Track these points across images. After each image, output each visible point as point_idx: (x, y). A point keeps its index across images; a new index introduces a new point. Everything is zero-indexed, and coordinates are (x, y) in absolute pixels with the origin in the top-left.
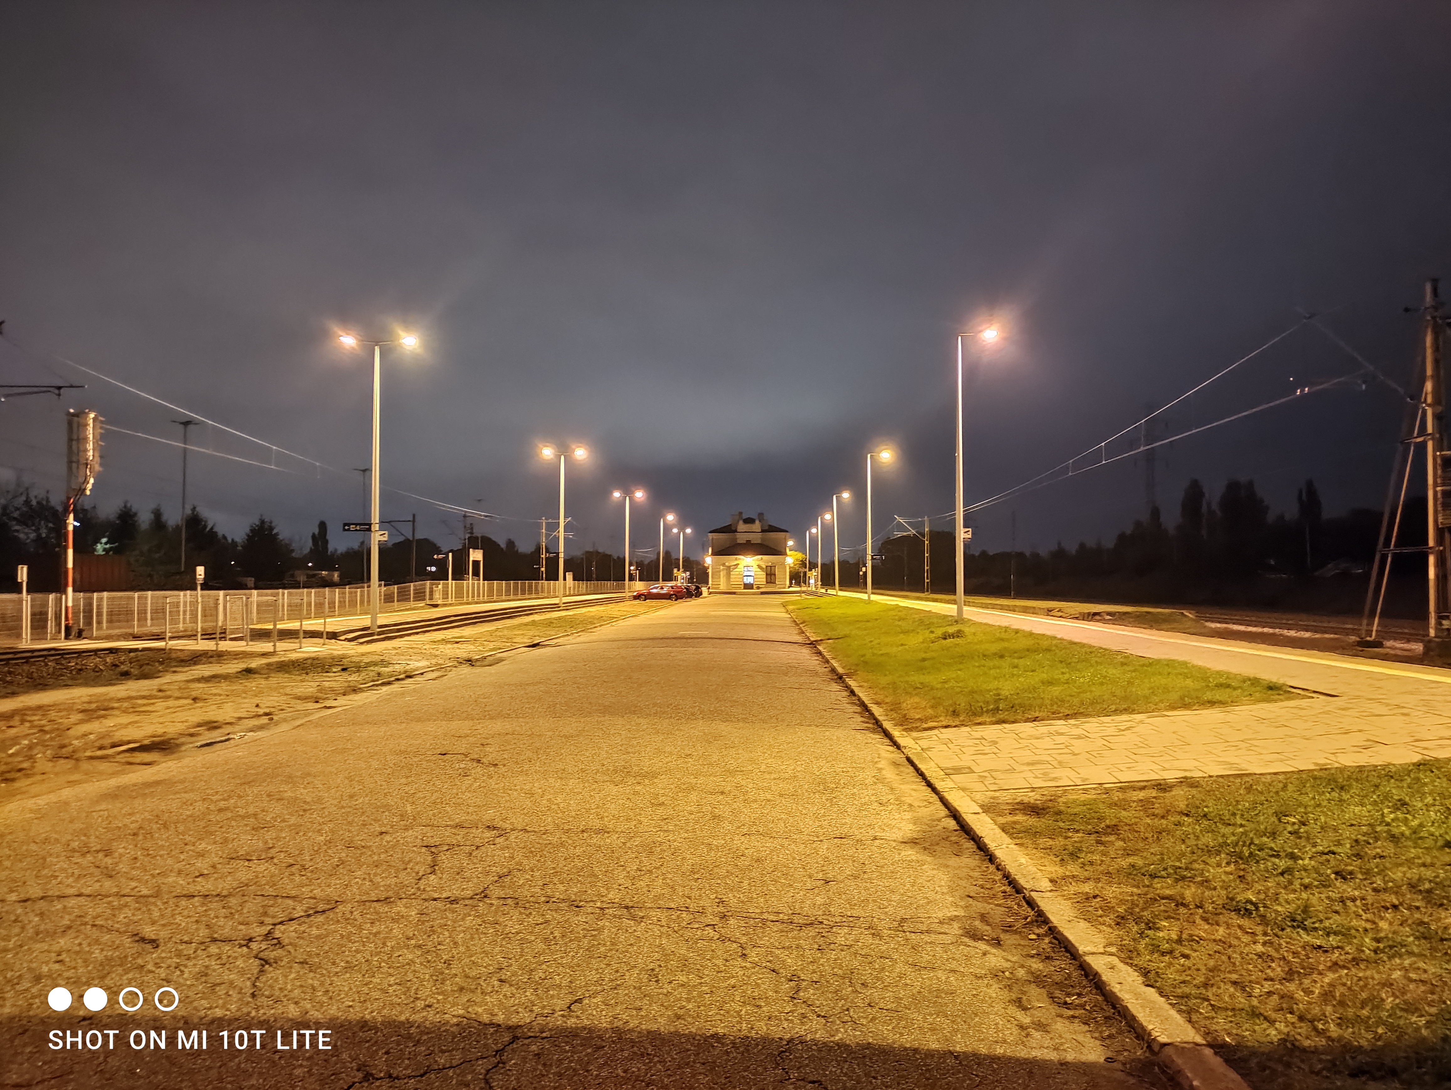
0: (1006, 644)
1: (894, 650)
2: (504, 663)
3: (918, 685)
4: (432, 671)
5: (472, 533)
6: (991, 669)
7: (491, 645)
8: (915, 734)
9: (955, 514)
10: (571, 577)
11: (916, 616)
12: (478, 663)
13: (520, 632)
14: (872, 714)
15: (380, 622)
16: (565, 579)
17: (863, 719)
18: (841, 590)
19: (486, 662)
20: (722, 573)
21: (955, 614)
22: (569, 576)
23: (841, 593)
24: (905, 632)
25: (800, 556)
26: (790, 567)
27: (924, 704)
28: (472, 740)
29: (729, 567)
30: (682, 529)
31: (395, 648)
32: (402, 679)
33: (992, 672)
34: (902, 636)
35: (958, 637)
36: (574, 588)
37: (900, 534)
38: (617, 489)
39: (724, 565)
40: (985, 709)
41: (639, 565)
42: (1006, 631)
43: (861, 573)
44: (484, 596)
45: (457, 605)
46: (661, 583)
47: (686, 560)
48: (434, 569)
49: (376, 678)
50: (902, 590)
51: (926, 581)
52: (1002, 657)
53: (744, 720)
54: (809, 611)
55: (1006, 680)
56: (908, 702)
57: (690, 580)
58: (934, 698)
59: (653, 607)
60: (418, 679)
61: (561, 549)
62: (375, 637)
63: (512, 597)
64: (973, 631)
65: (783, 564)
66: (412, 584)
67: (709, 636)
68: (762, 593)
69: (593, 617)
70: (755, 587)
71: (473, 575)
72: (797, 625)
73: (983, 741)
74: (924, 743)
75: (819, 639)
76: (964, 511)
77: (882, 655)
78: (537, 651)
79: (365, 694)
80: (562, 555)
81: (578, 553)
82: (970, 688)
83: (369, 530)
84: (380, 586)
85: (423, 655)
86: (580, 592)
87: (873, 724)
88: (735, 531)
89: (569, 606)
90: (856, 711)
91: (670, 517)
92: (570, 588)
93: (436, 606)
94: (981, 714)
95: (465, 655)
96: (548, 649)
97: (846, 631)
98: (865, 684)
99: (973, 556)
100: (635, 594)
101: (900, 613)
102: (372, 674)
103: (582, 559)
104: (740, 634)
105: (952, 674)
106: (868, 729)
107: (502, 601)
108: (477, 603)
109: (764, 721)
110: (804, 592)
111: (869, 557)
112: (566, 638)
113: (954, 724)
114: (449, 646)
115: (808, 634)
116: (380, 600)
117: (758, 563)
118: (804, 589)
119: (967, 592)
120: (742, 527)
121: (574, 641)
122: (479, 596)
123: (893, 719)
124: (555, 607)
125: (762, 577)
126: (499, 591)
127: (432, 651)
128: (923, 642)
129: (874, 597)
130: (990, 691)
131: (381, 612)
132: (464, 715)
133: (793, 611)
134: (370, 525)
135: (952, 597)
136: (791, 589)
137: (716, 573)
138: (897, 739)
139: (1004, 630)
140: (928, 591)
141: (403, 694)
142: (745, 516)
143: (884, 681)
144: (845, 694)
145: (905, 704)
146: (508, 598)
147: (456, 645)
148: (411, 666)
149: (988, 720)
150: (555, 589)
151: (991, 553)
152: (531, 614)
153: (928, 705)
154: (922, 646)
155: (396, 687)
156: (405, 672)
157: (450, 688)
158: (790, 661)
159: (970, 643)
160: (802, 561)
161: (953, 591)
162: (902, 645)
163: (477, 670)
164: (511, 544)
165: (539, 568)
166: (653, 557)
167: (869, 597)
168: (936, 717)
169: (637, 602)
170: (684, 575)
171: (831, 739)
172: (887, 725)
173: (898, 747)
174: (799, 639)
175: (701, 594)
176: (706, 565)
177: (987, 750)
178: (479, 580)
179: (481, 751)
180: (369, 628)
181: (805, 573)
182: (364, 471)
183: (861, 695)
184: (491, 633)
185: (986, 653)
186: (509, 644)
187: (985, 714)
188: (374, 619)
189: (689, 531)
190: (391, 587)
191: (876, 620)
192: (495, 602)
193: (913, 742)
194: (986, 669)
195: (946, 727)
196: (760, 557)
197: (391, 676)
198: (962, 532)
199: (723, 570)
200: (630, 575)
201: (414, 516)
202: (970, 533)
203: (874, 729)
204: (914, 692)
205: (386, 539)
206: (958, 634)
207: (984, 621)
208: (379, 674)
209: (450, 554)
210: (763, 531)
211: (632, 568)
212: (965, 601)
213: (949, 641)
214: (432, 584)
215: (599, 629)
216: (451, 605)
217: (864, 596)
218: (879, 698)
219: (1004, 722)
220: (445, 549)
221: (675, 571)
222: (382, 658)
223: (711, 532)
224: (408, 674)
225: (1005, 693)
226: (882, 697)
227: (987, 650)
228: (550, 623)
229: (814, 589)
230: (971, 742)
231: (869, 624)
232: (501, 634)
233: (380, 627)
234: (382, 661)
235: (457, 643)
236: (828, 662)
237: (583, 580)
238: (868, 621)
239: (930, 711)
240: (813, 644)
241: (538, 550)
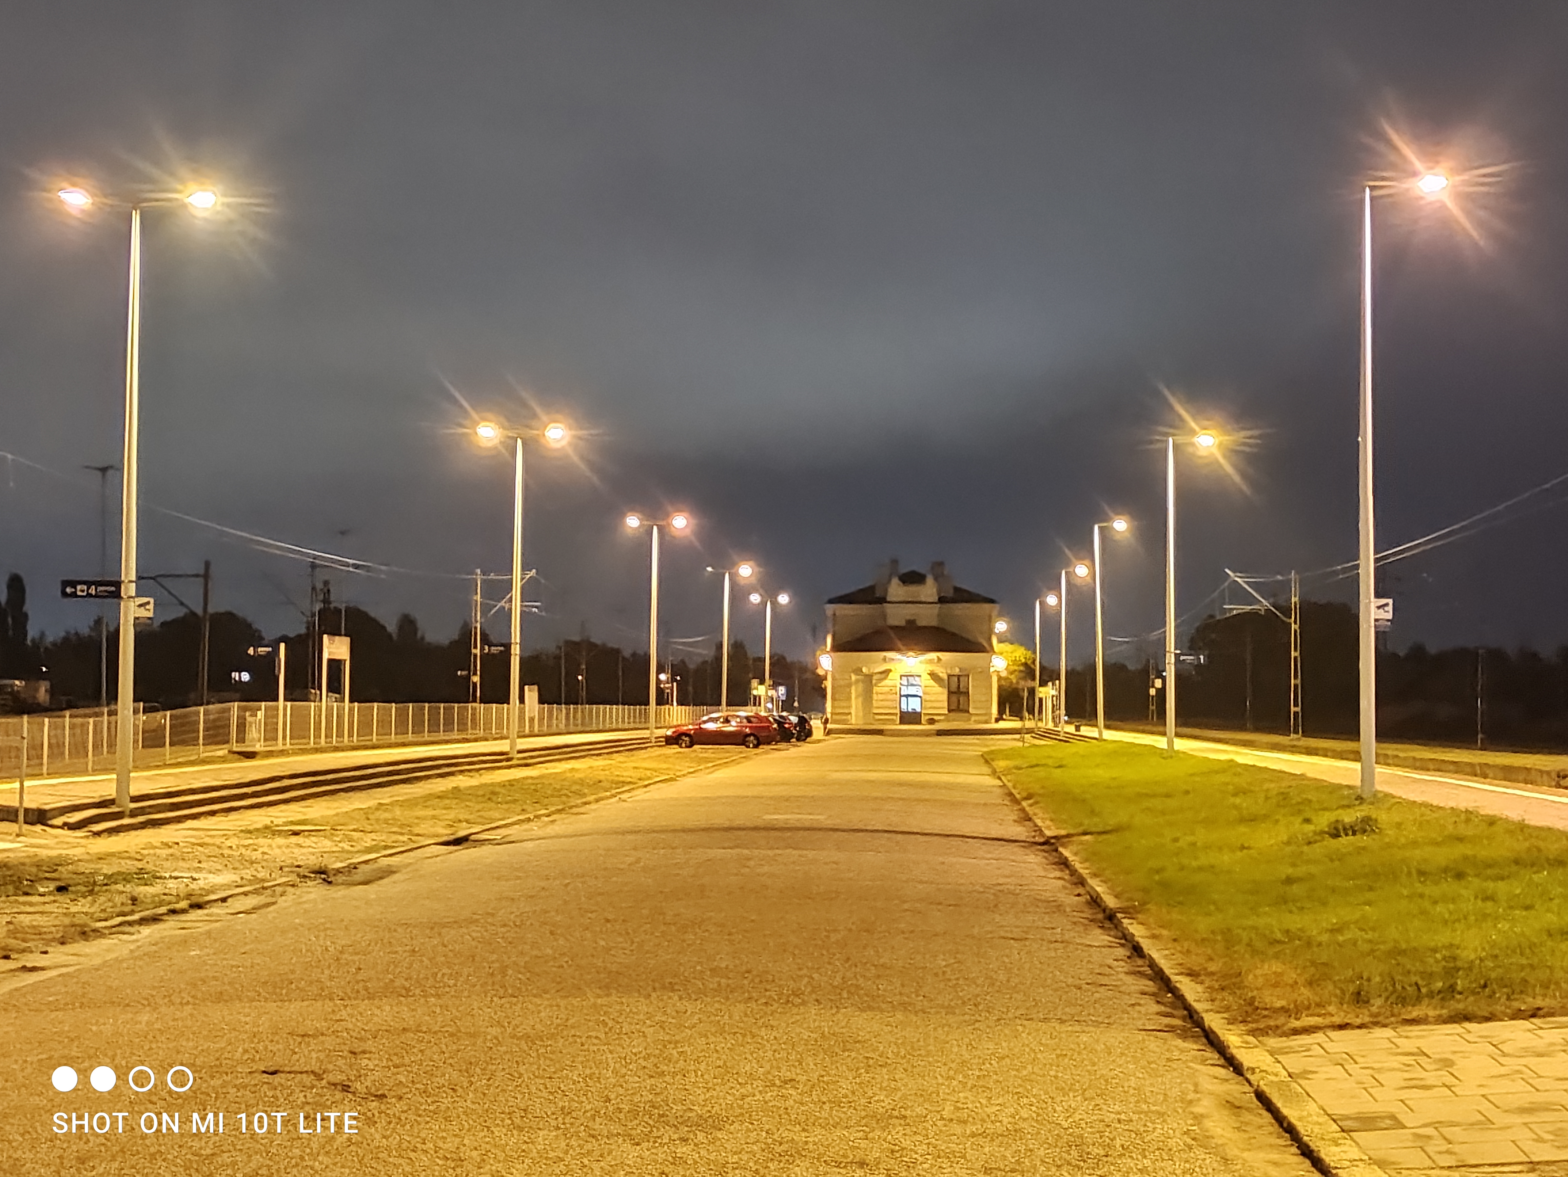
0: (1467, 850)
1: (1226, 858)
2: (395, 877)
3: (1279, 936)
4: (245, 894)
5: (326, 601)
6: (1435, 902)
7: (368, 841)
8: (1273, 1042)
9: (1357, 567)
10: (535, 695)
11: (1272, 785)
12: (341, 878)
13: (430, 812)
14: (1179, 998)
15: (135, 789)
16: (522, 700)
17: (1163, 1008)
18: (1107, 727)
19: (358, 876)
20: (853, 688)
21: (1358, 783)
22: (532, 694)
23: (1109, 735)
24: (1252, 820)
25: (1020, 653)
26: (1000, 678)
27: (1291, 976)
28: (329, 1042)
29: (870, 677)
30: (770, 594)
31: (167, 845)
32: (183, 911)
33: (1438, 908)
34: (1243, 829)
35: (1364, 831)
36: (541, 719)
37: (1237, 609)
38: (633, 510)
39: (858, 671)
40: (1424, 990)
41: (678, 670)
42: (1468, 821)
43: (1152, 692)
44: (351, 735)
45: (295, 753)
46: (723, 711)
47: (778, 662)
48: (245, 677)
49: (127, 909)
50: (1242, 728)
51: (1293, 709)
52: (1460, 876)
53: (905, 1006)
54: (1041, 773)
55: (1469, 927)
56: (1258, 972)
57: (787, 705)
58: (1313, 963)
59: (707, 760)
60: (215, 910)
61: (516, 636)
62: (126, 821)
63: (410, 737)
64: (1397, 819)
65: (985, 673)
66: (202, 709)
67: (829, 823)
68: (940, 733)
69: (581, 782)
70: (924, 719)
71: (329, 690)
72: (1016, 801)
73: (1423, 1060)
74: (1294, 1063)
75: (1063, 832)
76: (1376, 560)
77: (1200, 869)
78: (463, 854)
79: (105, 942)
80: (516, 650)
81: (549, 646)
82: (1390, 946)
83: (117, 595)
84: (136, 712)
85: (226, 860)
86: (554, 729)
87: (1184, 1019)
88: (882, 600)
89: (530, 757)
90: (1147, 989)
91: (746, 571)
92: (532, 720)
93: (250, 756)
94: (1418, 1000)
95: (313, 861)
96: (486, 849)
97: (1122, 817)
98: (1165, 932)
99: (1395, 655)
100: (669, 733)
101: (1236, 780)
102: (118, 899)
103: (558, 658)
104: (896, 821)
105: (1348, 914)
106: (1171, 1029)
107: (390, 746)
108: (336, 749)
109: (950, 1010)
110: (1030, 731)
111: (1171, 659)
112: (526, 826)
113: (1358, 1021)
114: (280, 841)
115: (1039, 822)
116: (136, 741)
117: (930, 668)
118: (1029, 724)
119: (1383, 735)
120: (896, 590)
121: (541, 833)
122: (340, 734)
123: (1227, 1009)
124: (501, 759)
125: (940, 696)
126: (384, 723)
127: (243, 851)
128: (1288, 843)
129: (1181, 744)
130: (1435, 950)
131: (136, 768)
132: (315, 989)
133: (1008, 771)
134: (118, 584)
135: (1350, 745)
136: (1002, 725)
137: (842, 691)
138: (1234, 1051)
139: (1463, 816)
140: (1296, 732)
141: (184, 942)
142: (904, 569)
143: (1203, 925)
144: (1122, 952)
145: (1251, 977)
146: (401, 739)
147: (294, 839)
148: (201, 883)
149: (1432, 1013)
150: (500, 720)
151: (1433, 648)
152: (451, 774)
153: (1301, 980)
154: (1288, 849)
155: (169, 928)
156: (189, 896)
157: (283, 932)
158: (1001, 881)
159: (1389, 846)
160: (1025, 664)
161: (1352, 732)
162: (1243, 848)
163: (338, 893)
164: (408, 623)
165: (468, 677)
166: (707, 653)
167: (1170, 743)
168: (1318, 1005)
169: (674, 749)
170: (772, 693)
171: (1093, 1051)
172: (1214, 1021)
173: (1236, 1067)
174: (1020, 832)
175: (809, 733)
176: (820, 672)
177: (1431, 1078)
178: (343, 701)
179: (351, 1066)
180: (112, 802)
181: (1032, 692)
182: (104, 470)
183: (1155, 955)
184: (367, 813)
185: (1423, 867)
186: (405, 838)
187: (1426, 1001)
188: (123, 783)
189: (783, 599)
190: (159, 715)
191: (1187, 792)
192: (374, 747)
193: (1269, 1059)
194: (1426, 904)
195: (1342, 1027)
196: (933, 655)
197: (161, 904)
198: (1373, 607)
199: (857, 681)
200: (660, 691)
201: (207, 565)
202: (1390, 608)
203: (1184, 1030)
204: (1271, 952)
205: (150, 614)
206: (1365, 826)
207: (1419, 799)
208: (134, 900)
209: (282, 646)
210: (942, 600)
211: (663, 677)
212: (1377, 755)
213: (1344, 840)
214: (245, 709)
215: (594, 806)
216: (282, 753)
217: (1160, 742)
218: (1195, 961)
219: (1466, 1017)
220: (269, 635)
221: (755, 683)
222: (140, 865)
223: (831, 602)
224: (195, 900)
225: (1468, 954)
226: (1201, 960)
227: (1425, 860)
228: (490, 794)
229: (1051, 725)
230: (1395, 1062)
231: (1172, 803)
232: (387, 815)
233: (134, 799)
234: (141, 871)
235: (296, 833)
236: (1082, 882)
237: (559, 703)
238: (1168, 796)
239: (1305, 994)
240: (1050, 845)
241: (466, 634)
